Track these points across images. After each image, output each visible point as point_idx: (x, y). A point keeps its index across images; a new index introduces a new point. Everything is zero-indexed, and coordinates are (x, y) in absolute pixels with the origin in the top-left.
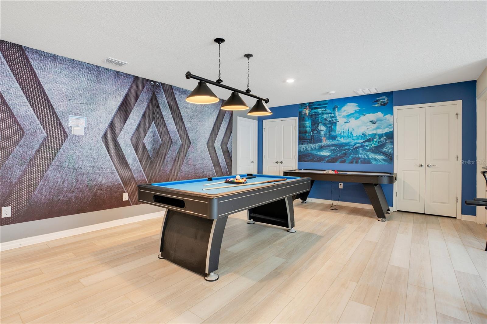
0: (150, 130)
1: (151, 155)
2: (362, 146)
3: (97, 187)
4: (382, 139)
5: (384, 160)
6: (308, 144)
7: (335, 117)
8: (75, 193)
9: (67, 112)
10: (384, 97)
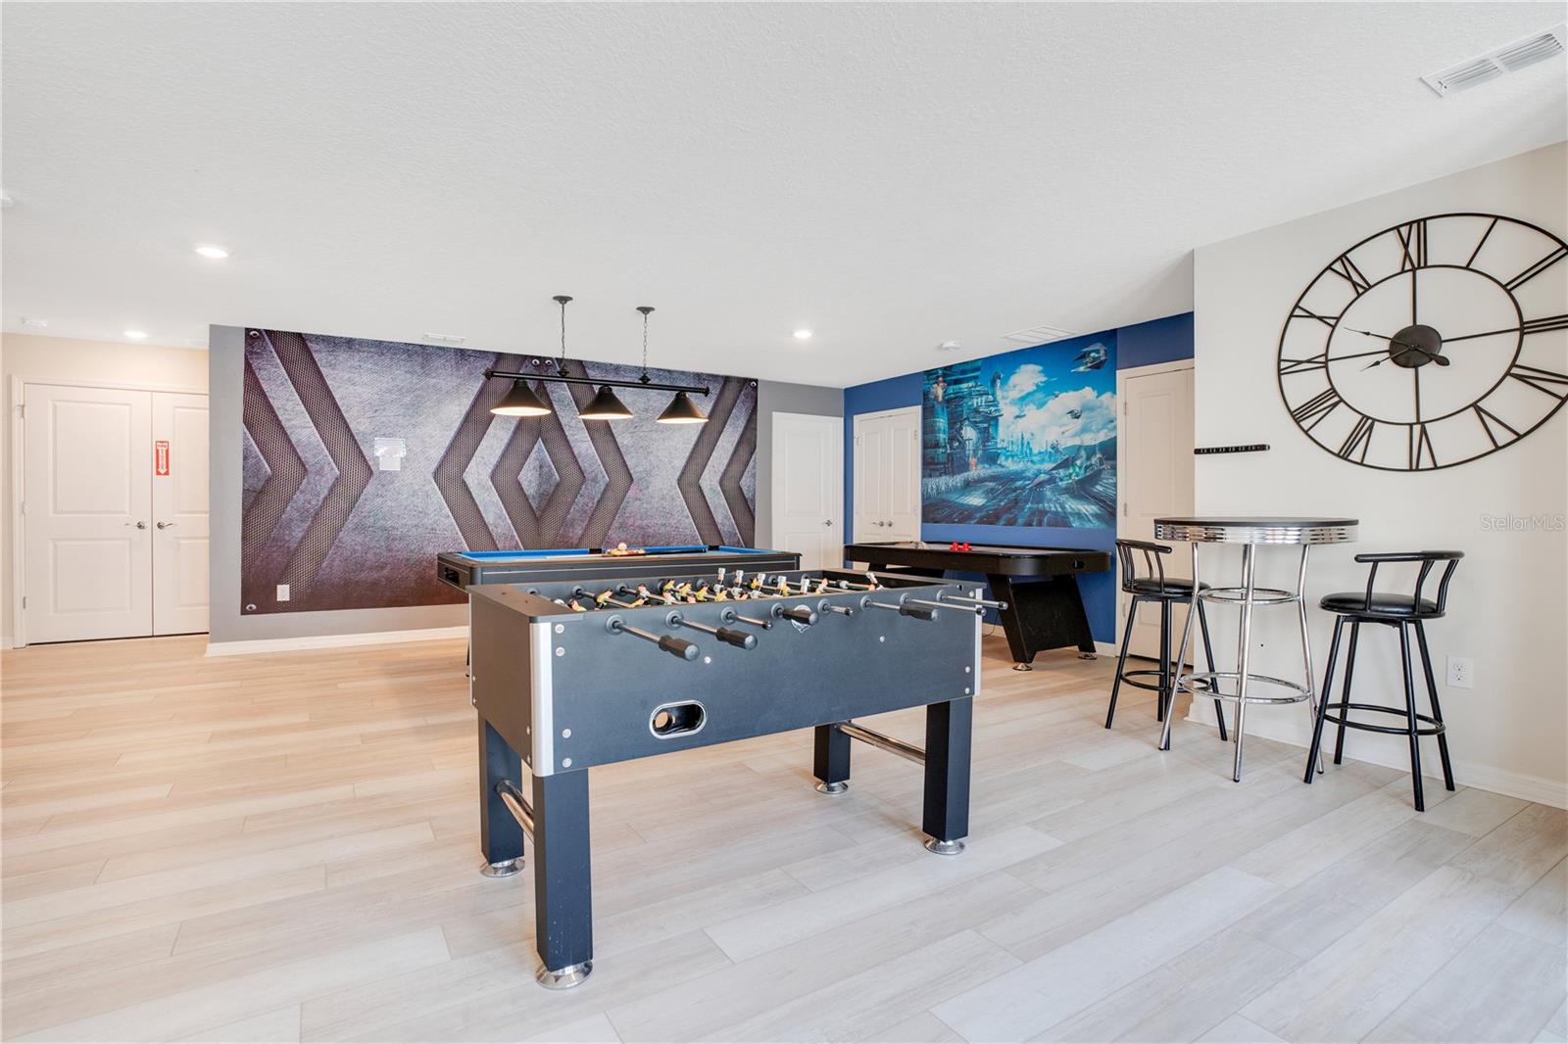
0: (533, 455)
1: (534, 506)
2: (1052, 480)
3: (424, 563)
4: (1094, 460)
5: (1096, 516)
7: (994, 403)
8: (385, 572)
9: (372, 433)
10: (1098, 346)
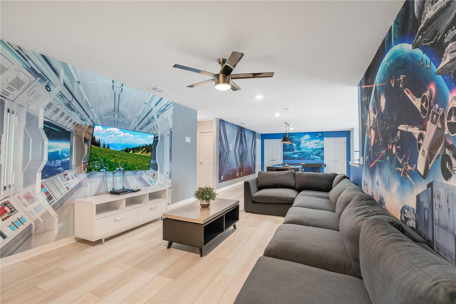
2: (312, 153)
4: (320, 150)
5: (320, 159)
6: (288, 151)
7: (300, 140)
10: (320, 134)
